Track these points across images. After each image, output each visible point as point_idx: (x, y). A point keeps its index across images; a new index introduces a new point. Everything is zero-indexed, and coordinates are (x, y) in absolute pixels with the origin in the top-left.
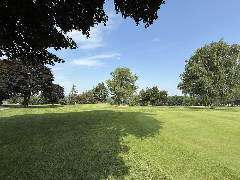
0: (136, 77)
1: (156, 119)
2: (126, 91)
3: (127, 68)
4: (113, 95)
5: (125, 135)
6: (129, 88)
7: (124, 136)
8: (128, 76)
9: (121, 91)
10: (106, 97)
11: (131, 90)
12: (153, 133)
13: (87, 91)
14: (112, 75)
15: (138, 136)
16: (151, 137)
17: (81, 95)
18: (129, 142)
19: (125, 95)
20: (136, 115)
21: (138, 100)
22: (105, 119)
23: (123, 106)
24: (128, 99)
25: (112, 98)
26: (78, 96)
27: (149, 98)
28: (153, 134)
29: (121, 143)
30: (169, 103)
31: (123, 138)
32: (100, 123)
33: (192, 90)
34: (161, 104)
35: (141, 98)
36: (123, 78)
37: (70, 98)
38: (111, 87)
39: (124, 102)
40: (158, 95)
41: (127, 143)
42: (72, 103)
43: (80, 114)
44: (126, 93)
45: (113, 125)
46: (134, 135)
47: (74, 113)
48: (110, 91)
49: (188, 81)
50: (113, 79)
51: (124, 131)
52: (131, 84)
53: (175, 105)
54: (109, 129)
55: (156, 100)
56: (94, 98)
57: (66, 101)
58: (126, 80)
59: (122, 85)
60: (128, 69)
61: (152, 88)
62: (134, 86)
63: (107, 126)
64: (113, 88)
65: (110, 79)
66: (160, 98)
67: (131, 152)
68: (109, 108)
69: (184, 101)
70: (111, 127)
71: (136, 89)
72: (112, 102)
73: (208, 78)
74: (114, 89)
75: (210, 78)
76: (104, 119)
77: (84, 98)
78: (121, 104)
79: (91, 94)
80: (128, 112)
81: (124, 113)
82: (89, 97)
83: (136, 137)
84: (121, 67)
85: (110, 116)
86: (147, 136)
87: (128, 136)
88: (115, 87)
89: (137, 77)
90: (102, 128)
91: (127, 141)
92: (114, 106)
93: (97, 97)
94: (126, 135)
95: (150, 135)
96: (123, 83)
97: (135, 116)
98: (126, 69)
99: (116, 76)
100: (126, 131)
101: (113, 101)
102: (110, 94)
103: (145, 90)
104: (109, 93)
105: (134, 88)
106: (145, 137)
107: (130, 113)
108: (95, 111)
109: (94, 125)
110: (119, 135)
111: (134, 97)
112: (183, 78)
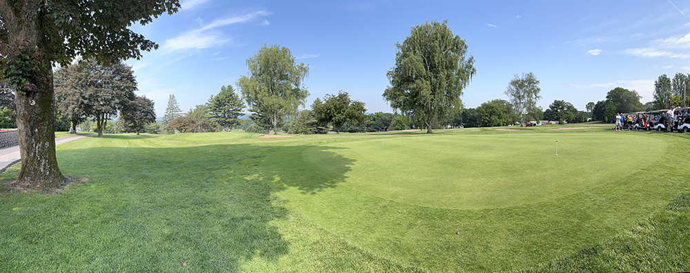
0: (304, 70)
1: (340, 156)
2: (282, 102)
3: (283, 48)
4: (253, 113)
5: (281, 189)
6: (288, 95)
7: (278, 191)
8: (287, 67)
9: (270, 103)
10: (239, 117)
11: (293, 99)
12: (334, 180)
13: (197, 107)
14: (250, 67)
15: (305, 188)
16: (329, 188)
17: (186, 114)
18: (288, 201)
19: (280, 111)
20: (303, 150)
21: (309, 122)
22: (240, 160)
23: (276, 134)
24: (287, 121)
25: (252, 118)
26: (181, 118)
27: (331, 117)
28: (333, 183)
29: (274, 204)
30: (368, 126)
31: (278, 194)
32: (229, 168)
33: (404, 102)
34: (354, 128)
35: (314, 116)
36: (275, 73)
37: (167, 122)
38: (249, 93)
39: (279, 125)
40: (349, 110)
41: (284, 202)
42: (170, 131)
43: (189, 151)
44: (281, 107)
45: (256, 172)
46: (298, 187)
47: (177, 148)
48: (246, 104)
49: (400, 85)
50: (253, 74)
51: (279, 182)
52: (294, 87)
53: (378, 130)
54: (248, 178)
55: (344, 120)
56: (213, 119)
57: (158, 128)
58: (281, 78)
59: (272, 89)
60: (285, 51)
61: (337, 95)
62: (299, 90)
63: (245, 174)
64: (253, 97)
65: (247, 76)
66: (352, 117)
67: (291, 218)
68: (247, 140)
69: (393, 122)
70: (252, 174)
71: (303, 97)
72: (251, 128)
73: (427, 84)
74: (256, 98)
75: (429, 83)
76: (238, 161)
77: (193, 122)
78: (272, 132)
79: (206, 112)
80: (286, 145)
81: (279, 148)
82: (203, 119)
83: (301, 191)
84: (269, 47)
85: (249, 154)
86: (322, 187)
87: (287, 191)
88: (256, 93)
89: (306, 71)
90: (234, 176)
91: (285, 199)
92: (257, 135)
93: (219, 117)
94: (284, 189)
95: (327, 185)
96: (274, 85)
97: (301, 153)
98: (281, 49)
99: (259, 68)
100: (284, 182)
101: (253, 125)
102: (247, 111)
103: (322, 100)
104: (245, 107)
105: (299, 95)
106: (318, 189)
107: (291, 147)
108: (217, 146)
109: (218, 171)
110: (269, 189)
111: (300, 115)
112: (392, 79)
